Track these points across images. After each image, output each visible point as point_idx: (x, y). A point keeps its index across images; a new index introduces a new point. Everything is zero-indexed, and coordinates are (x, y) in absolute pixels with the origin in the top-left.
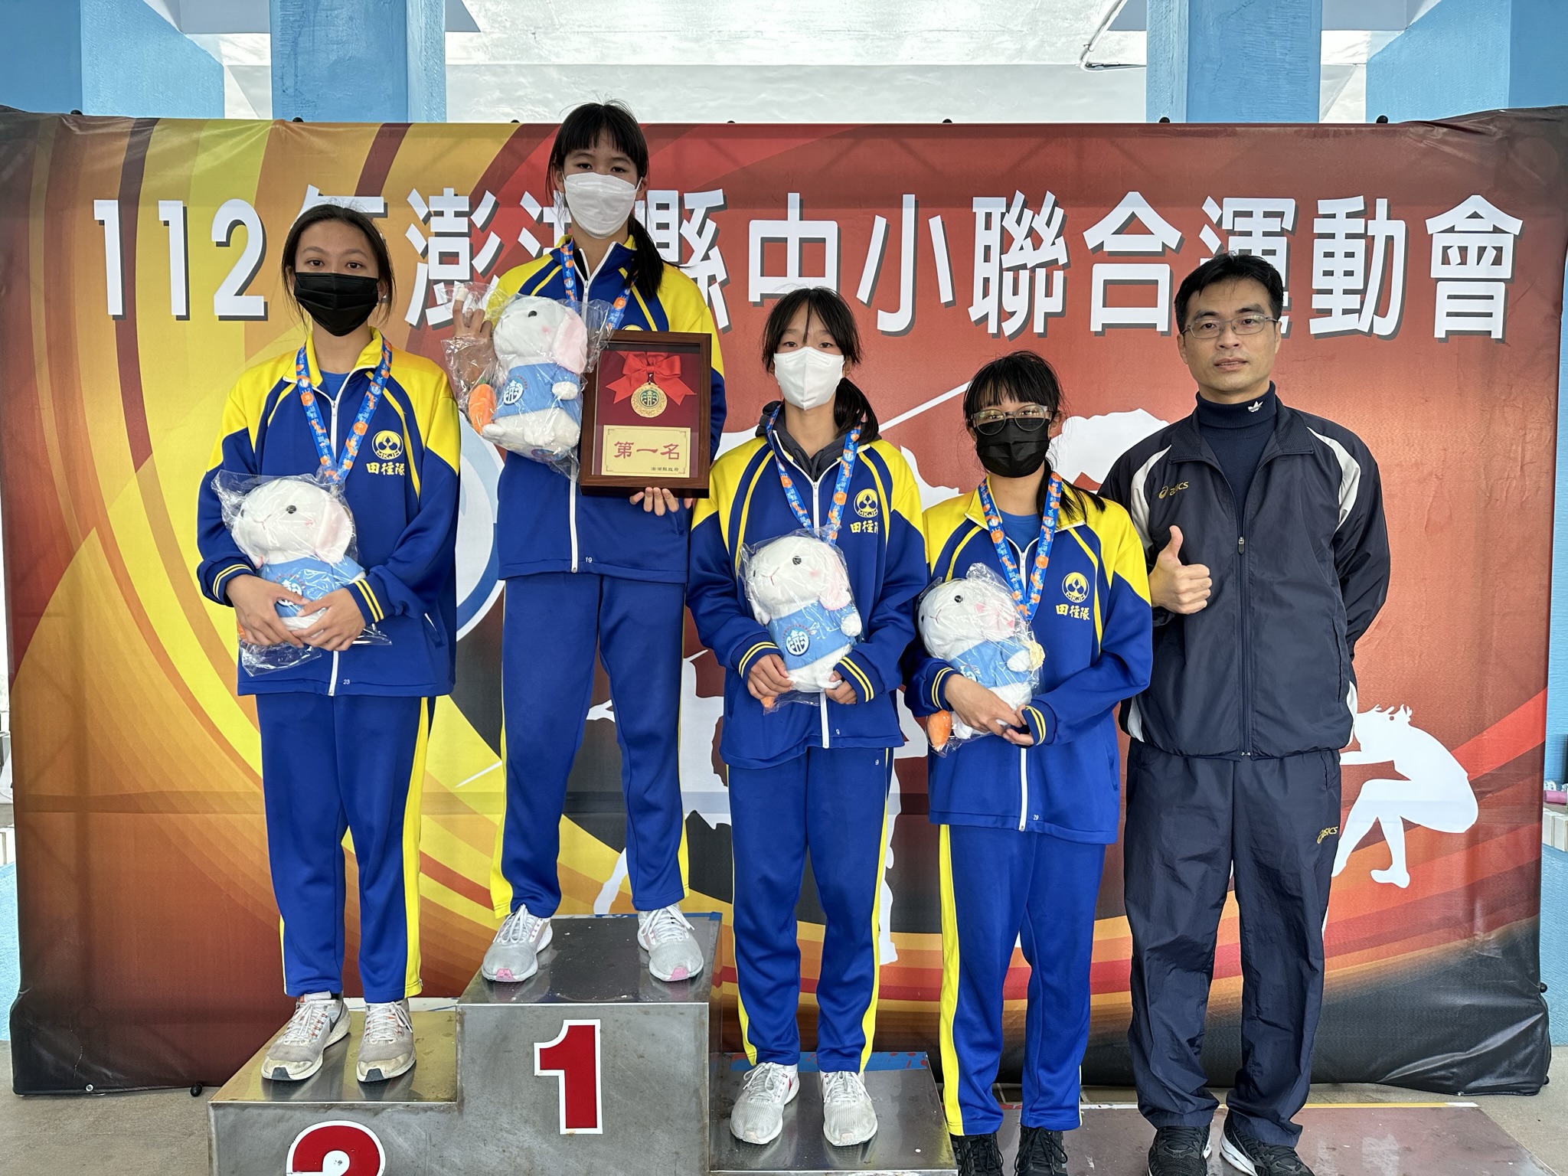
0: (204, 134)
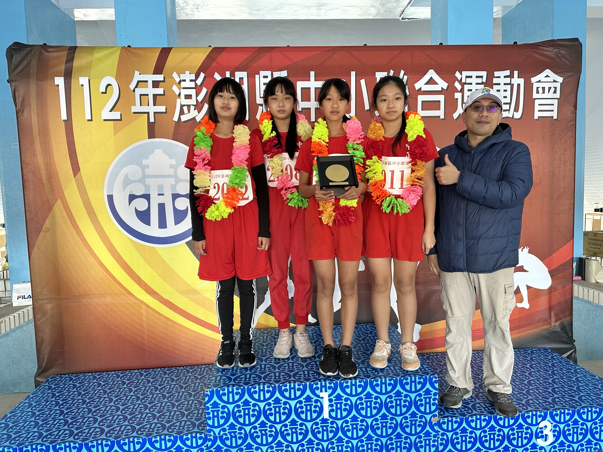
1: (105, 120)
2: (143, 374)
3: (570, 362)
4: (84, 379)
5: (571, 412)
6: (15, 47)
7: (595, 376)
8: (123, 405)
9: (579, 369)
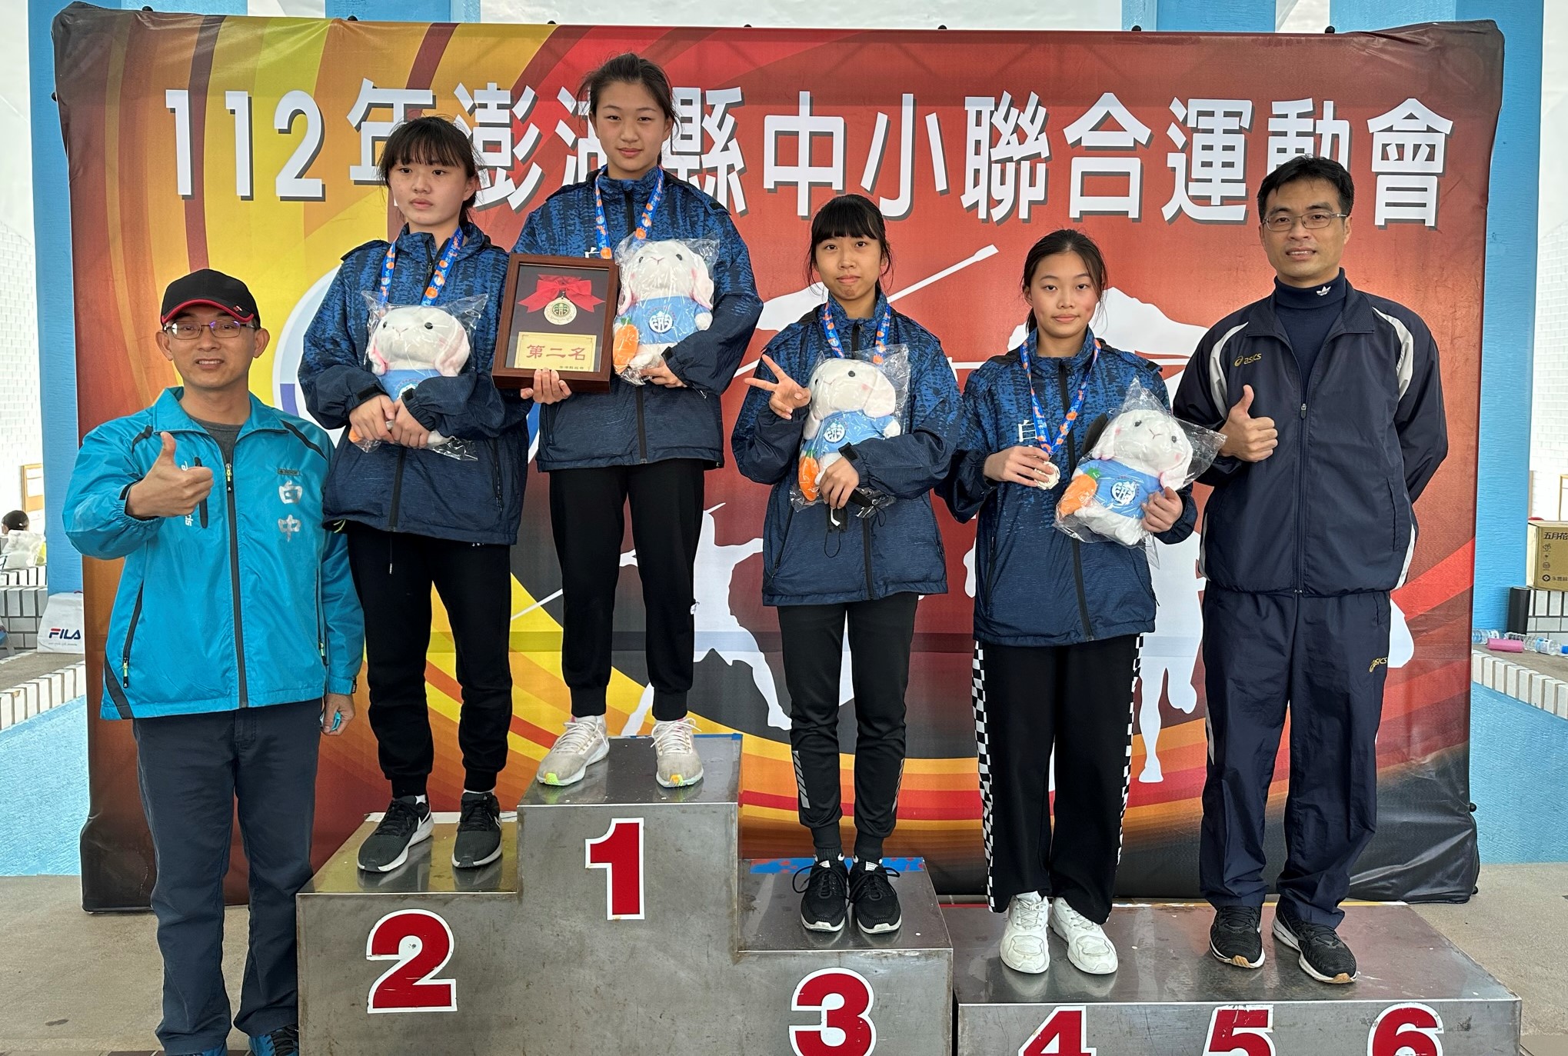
0: (268, 30)
1: (283, 199)
6: (76, 15)
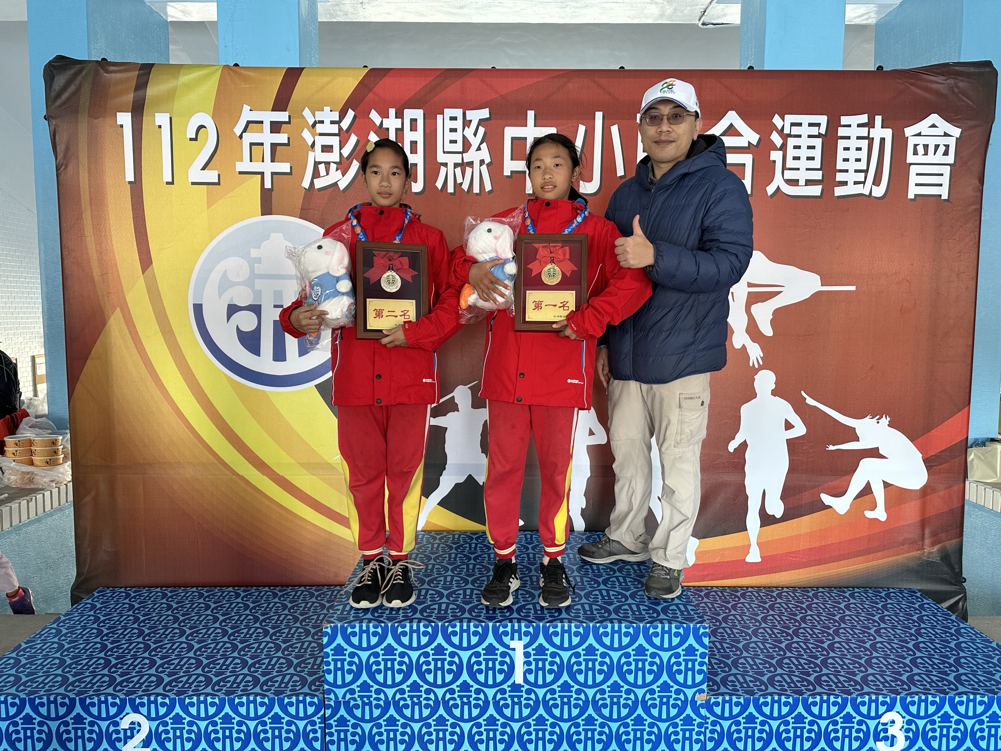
1: (193, 183)
2: (240, 595)
3: (951, 616)
4: (147, 596)
5: (937, 699)
6: (58, 64)
7: (991, 643)
8: (199, 642)
9: (964, 628)
